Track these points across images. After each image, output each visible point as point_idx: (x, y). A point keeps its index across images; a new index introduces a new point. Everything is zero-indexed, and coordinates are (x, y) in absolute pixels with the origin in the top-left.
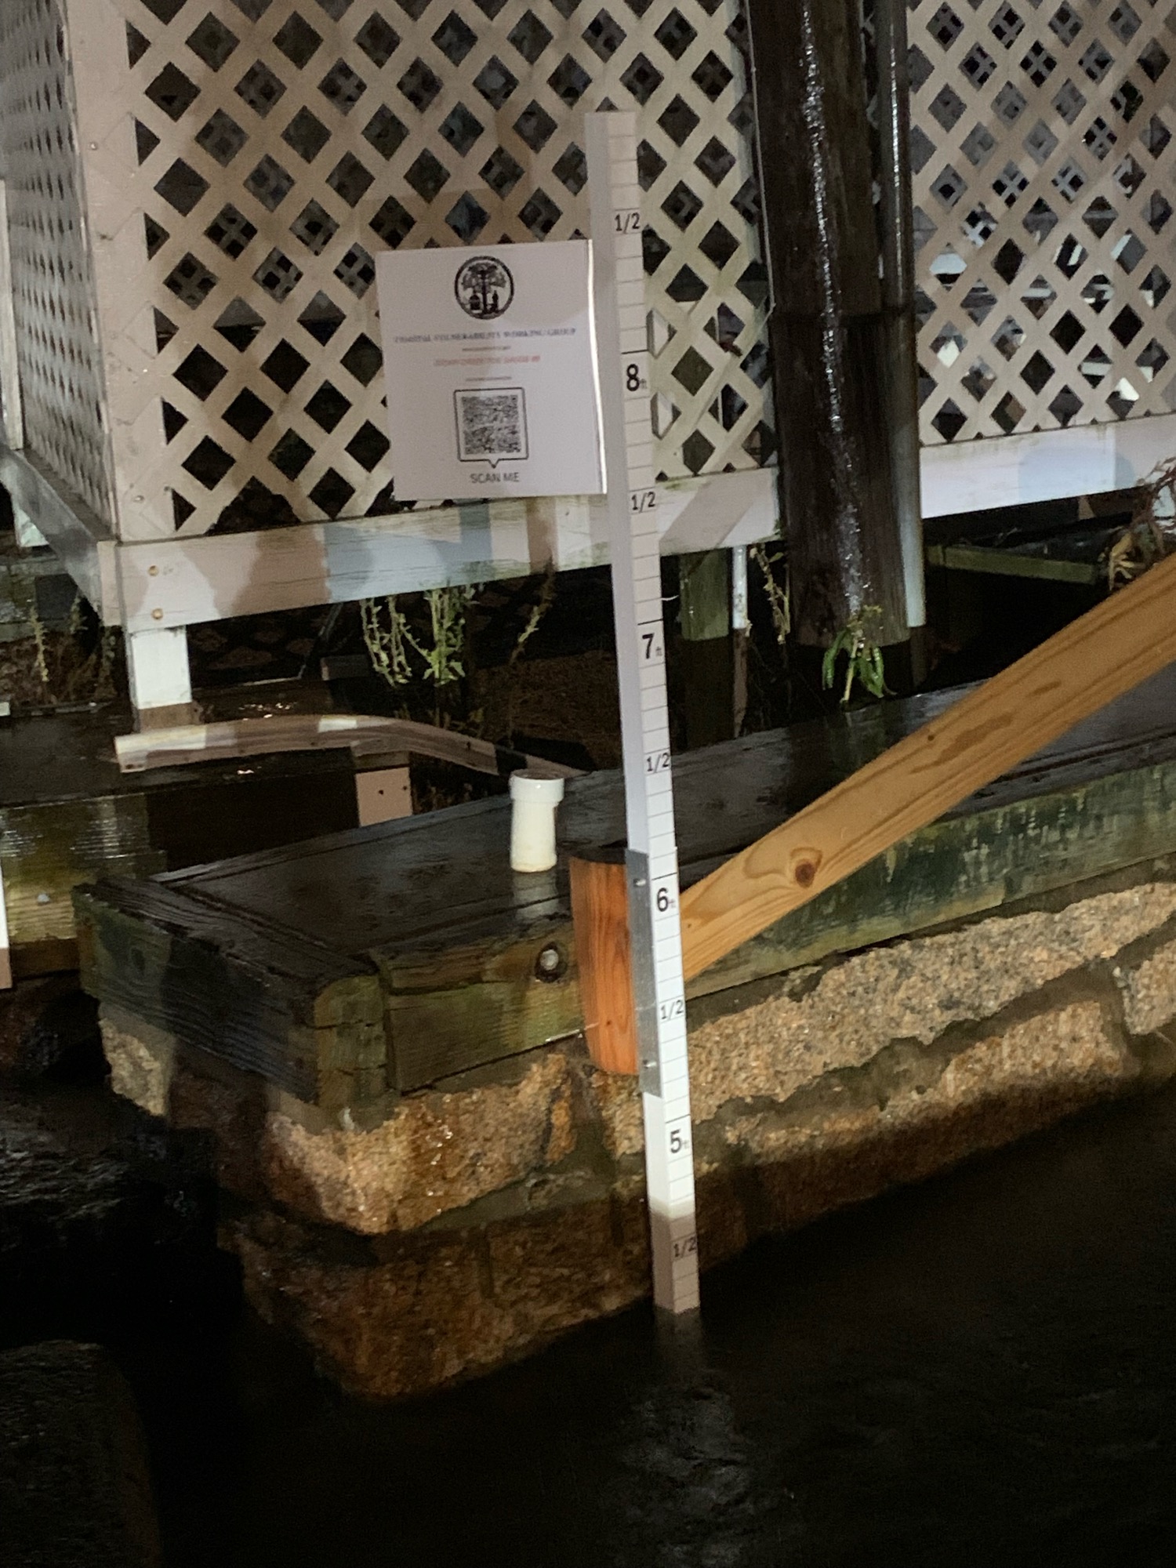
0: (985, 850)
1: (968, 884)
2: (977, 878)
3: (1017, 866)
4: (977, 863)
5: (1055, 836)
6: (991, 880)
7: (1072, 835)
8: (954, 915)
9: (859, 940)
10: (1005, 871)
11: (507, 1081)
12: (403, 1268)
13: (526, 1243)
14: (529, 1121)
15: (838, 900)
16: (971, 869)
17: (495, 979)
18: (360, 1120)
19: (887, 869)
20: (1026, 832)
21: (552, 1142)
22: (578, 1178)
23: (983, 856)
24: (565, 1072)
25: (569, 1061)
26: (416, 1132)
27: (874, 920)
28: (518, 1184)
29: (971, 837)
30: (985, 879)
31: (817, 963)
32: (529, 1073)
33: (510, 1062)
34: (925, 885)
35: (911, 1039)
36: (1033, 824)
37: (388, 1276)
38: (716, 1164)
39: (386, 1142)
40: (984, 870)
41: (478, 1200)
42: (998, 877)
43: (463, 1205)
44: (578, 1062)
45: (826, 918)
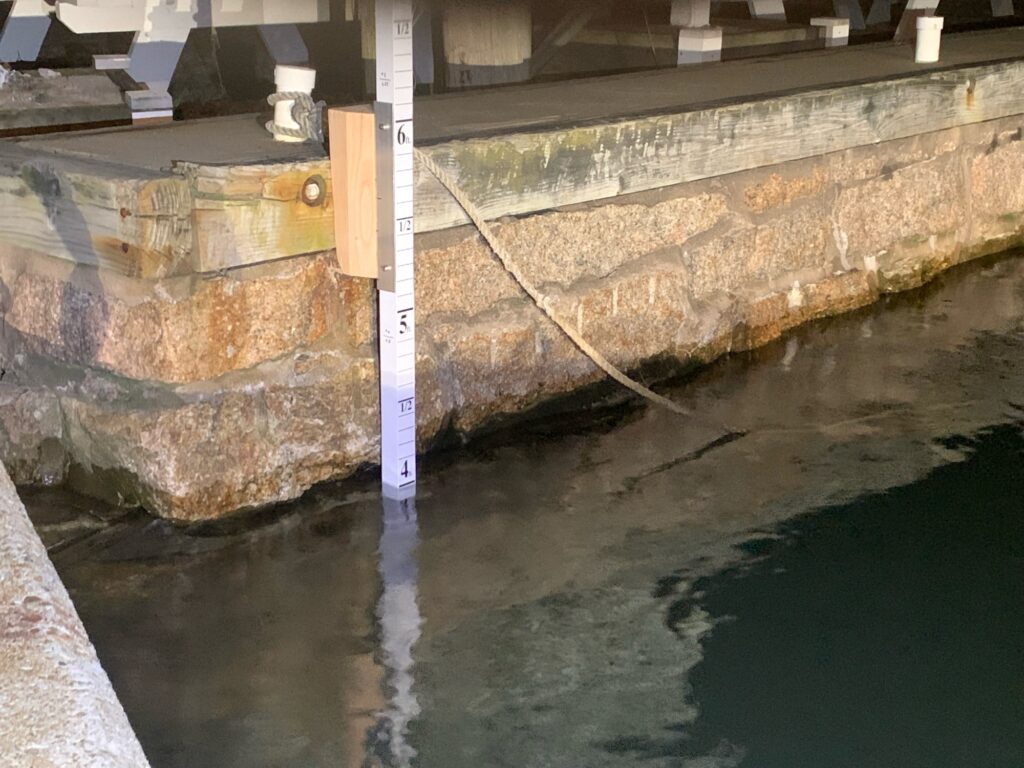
0: (608, 154)
1: (596, 177)
2: (602, 174)
3: (627, 169)
4: (603, 163)
5: (650, 151)
6: (610, 176)
7: (662, 152)
8: (586, 198)
9: (525, 208)
10: (620, 171)
11: (281, 277)
12: (202, 409)
13: (292, 399)
14: (296, 310)
15: (512, 175)
16: (598, 166)
17: (272, 197)
18: (172, 292)
19: (544, 158)
20: (634, 145)
21: (312, 328)
22: (330, 356)
23: (606, 159)
24: (322, 277)
25: (325, 269)
26: (214, 307)
27: (535, 194)
28: (287, 356)
29: (600, 142)
30: (607, 175)
31: (497, 220)
32: (297, 273)
33: (283, 263)
34: (569, 174)
35: (556, 283)
36: (638, 141)
37: (191, 414)
38: (426, 356)
39: (191, 312)
40: (606, 169)
41: (258, 364)
42: (615, 175)
43: (247, 367)
44: (331, 270)
45: (504, 188)
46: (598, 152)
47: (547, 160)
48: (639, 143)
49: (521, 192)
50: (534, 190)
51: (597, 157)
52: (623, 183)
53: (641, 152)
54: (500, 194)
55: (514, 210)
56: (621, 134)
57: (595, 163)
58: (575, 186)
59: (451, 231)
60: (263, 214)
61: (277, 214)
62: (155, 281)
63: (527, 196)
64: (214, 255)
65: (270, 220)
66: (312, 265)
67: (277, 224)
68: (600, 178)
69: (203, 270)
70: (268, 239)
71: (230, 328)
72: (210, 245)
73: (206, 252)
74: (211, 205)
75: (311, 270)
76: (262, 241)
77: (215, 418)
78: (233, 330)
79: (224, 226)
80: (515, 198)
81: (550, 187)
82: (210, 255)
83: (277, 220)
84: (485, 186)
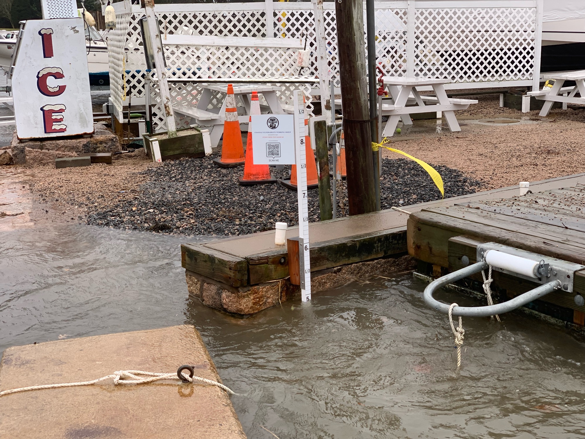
0: (380, 244)
1: (375, 251)
2: (378, 250)
3: (387, 248)
4: (378, 247)
5: (396, 242)
6: (381, 251)
7: (400, 242)
8: (372, 258)
9: (350, 262)
10: (384, 249)
15: (346, 253)
16: (376, 248)
18: (242, 290)
19: (357, 247)
20: (389, 241)
24: (285, 285)
26: (254, 294)
27: (353, 258)
29: (376, 241)
32: (277, 284)
34: (366, 251)
39: (248, 296)
40: (379, 248)
44: (287, 283)
45: (343, 256)
46: (376, 243)
48: (391, 240)
49: (349, 258)
50: (353, 256)
51: (375, 245)
52: (385, 252)
53: (392, 242)
54: (342, 258)
55: (346, 263)
56: (384, 237)
57: (374, 247)
58: (368, 254)
62: (238, 287)
63: (351, 258)
68: (377, 252)
69: (251, 284)
71: (258, 300)
74: (254, 267)
79: (257, 272)
80: (347, 259)
81: (359, 255)
84: (337, 257)
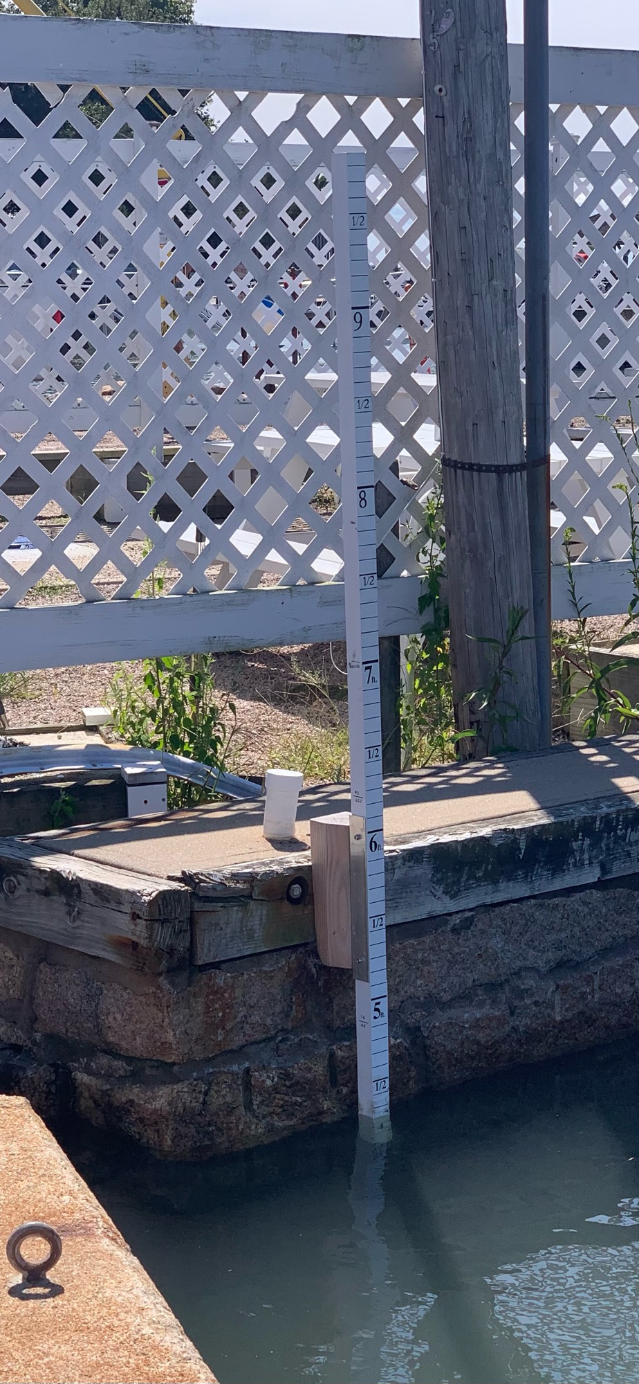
1: (575, 865)
2: (581, 861)
3: (608, 855)
8: (565, 885)
9: (500, 897)
10: (600, 858)
11: (266, 968)
12: (196, 1086)
13: (273, 1077)
14: (279, 997)
15: (486, 868)
16: (577, 854)
17: (261, 898)
18: (172, 983)
19: (520, 849)
20: (615, 832)
21: (294, 1013)
22: (309, 1039)
23: (585, 846)
24: (303, 967)
25: (305, 960)
26: (207, 996)
27: (511, 884)
28: (269, 1039)
29: (578, 831)
30: (587, 862)
31: (471, 910)
32: (280, 965)
33: (267, 956)
34: (546, 864)
35: (533, 968)
36: (620, 827)
37: (186, 1090)
38: (398, 1041)
39: (189, 1001)
40: (586, 856)
41: (244, 1046)
42: (595, 861)
43: (235, 1048)
44: (311, 961)
45: (478, 880)
46: (576, 840)
47: (523, 851)
48: (621, 830)
49: (495, 882)
51: (575, 845)
52: (605, 869)
53: (624, 837)
54: (474, 885)
55: (488, 900)
56: (601, 822)
57: (572, 852)
58: (553, 874)
59: (426, 921)
60: (252, 913)
61: (264, 912)
62: (160, 974)
63: (502, 885)
64: (209, 951)
65: (257, 919)
66: (293, 957)
67: (264, 921)
68: (579, 865)
69: (200, 963)
70: (256, 935)
71: (220, 1014)
72: (206, 942)
73: (202, 948)
74: (208, 906)
75: (293, 962)
76: (251, 937)
77: (206, 1094)
78: (223, 1016)
79: (219, 925)
80: (490, 888)
81: (527, 876)
82: (206, 951)
83: (264, 917)
84: (459, 880)
